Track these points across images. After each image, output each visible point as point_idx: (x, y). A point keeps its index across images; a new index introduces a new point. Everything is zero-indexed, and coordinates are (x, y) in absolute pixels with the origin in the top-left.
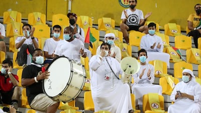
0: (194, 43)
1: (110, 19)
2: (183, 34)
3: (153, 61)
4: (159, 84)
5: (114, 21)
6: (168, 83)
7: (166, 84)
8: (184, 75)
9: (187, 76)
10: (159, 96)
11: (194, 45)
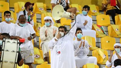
0: (112, 20)
1: (42, 3)
2: (102, 14)
3: (84, 37)
4: (92, 56)
5: (45, 5)
6: (99, 55)
7: (98, 55)
8: (116, 48)
9: (118, 49)
10: (95, 65)
11: (113, 22)
